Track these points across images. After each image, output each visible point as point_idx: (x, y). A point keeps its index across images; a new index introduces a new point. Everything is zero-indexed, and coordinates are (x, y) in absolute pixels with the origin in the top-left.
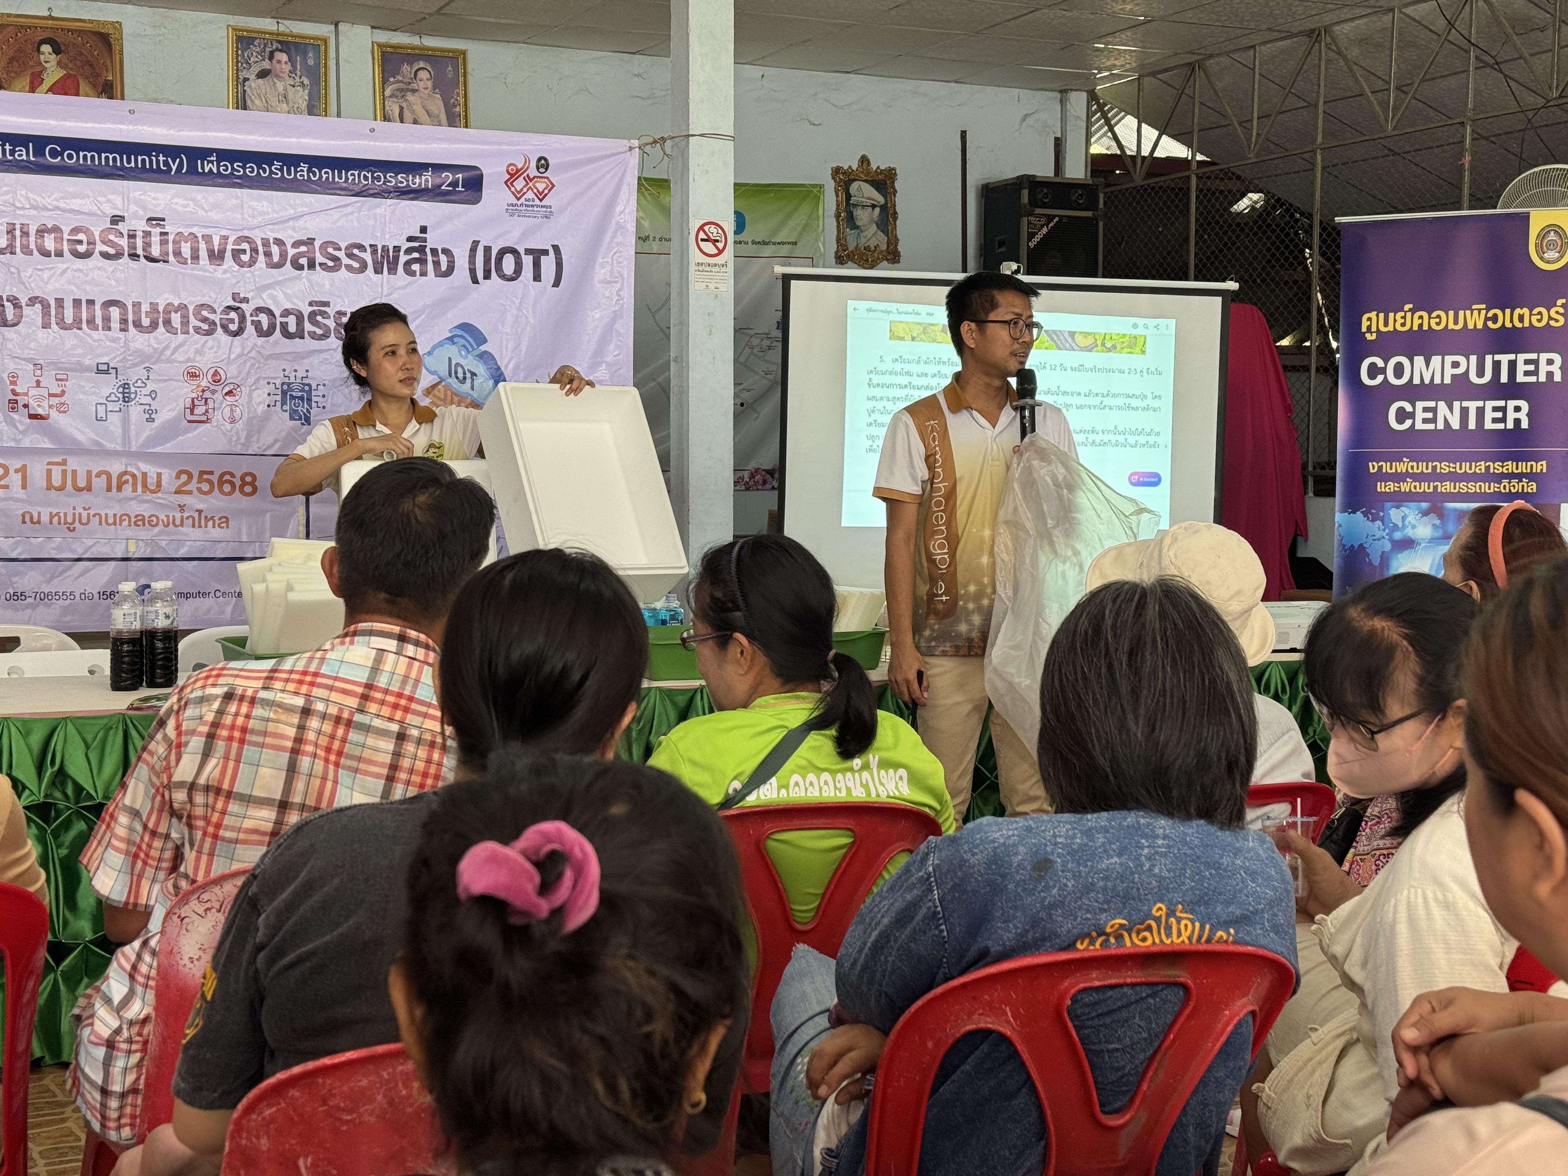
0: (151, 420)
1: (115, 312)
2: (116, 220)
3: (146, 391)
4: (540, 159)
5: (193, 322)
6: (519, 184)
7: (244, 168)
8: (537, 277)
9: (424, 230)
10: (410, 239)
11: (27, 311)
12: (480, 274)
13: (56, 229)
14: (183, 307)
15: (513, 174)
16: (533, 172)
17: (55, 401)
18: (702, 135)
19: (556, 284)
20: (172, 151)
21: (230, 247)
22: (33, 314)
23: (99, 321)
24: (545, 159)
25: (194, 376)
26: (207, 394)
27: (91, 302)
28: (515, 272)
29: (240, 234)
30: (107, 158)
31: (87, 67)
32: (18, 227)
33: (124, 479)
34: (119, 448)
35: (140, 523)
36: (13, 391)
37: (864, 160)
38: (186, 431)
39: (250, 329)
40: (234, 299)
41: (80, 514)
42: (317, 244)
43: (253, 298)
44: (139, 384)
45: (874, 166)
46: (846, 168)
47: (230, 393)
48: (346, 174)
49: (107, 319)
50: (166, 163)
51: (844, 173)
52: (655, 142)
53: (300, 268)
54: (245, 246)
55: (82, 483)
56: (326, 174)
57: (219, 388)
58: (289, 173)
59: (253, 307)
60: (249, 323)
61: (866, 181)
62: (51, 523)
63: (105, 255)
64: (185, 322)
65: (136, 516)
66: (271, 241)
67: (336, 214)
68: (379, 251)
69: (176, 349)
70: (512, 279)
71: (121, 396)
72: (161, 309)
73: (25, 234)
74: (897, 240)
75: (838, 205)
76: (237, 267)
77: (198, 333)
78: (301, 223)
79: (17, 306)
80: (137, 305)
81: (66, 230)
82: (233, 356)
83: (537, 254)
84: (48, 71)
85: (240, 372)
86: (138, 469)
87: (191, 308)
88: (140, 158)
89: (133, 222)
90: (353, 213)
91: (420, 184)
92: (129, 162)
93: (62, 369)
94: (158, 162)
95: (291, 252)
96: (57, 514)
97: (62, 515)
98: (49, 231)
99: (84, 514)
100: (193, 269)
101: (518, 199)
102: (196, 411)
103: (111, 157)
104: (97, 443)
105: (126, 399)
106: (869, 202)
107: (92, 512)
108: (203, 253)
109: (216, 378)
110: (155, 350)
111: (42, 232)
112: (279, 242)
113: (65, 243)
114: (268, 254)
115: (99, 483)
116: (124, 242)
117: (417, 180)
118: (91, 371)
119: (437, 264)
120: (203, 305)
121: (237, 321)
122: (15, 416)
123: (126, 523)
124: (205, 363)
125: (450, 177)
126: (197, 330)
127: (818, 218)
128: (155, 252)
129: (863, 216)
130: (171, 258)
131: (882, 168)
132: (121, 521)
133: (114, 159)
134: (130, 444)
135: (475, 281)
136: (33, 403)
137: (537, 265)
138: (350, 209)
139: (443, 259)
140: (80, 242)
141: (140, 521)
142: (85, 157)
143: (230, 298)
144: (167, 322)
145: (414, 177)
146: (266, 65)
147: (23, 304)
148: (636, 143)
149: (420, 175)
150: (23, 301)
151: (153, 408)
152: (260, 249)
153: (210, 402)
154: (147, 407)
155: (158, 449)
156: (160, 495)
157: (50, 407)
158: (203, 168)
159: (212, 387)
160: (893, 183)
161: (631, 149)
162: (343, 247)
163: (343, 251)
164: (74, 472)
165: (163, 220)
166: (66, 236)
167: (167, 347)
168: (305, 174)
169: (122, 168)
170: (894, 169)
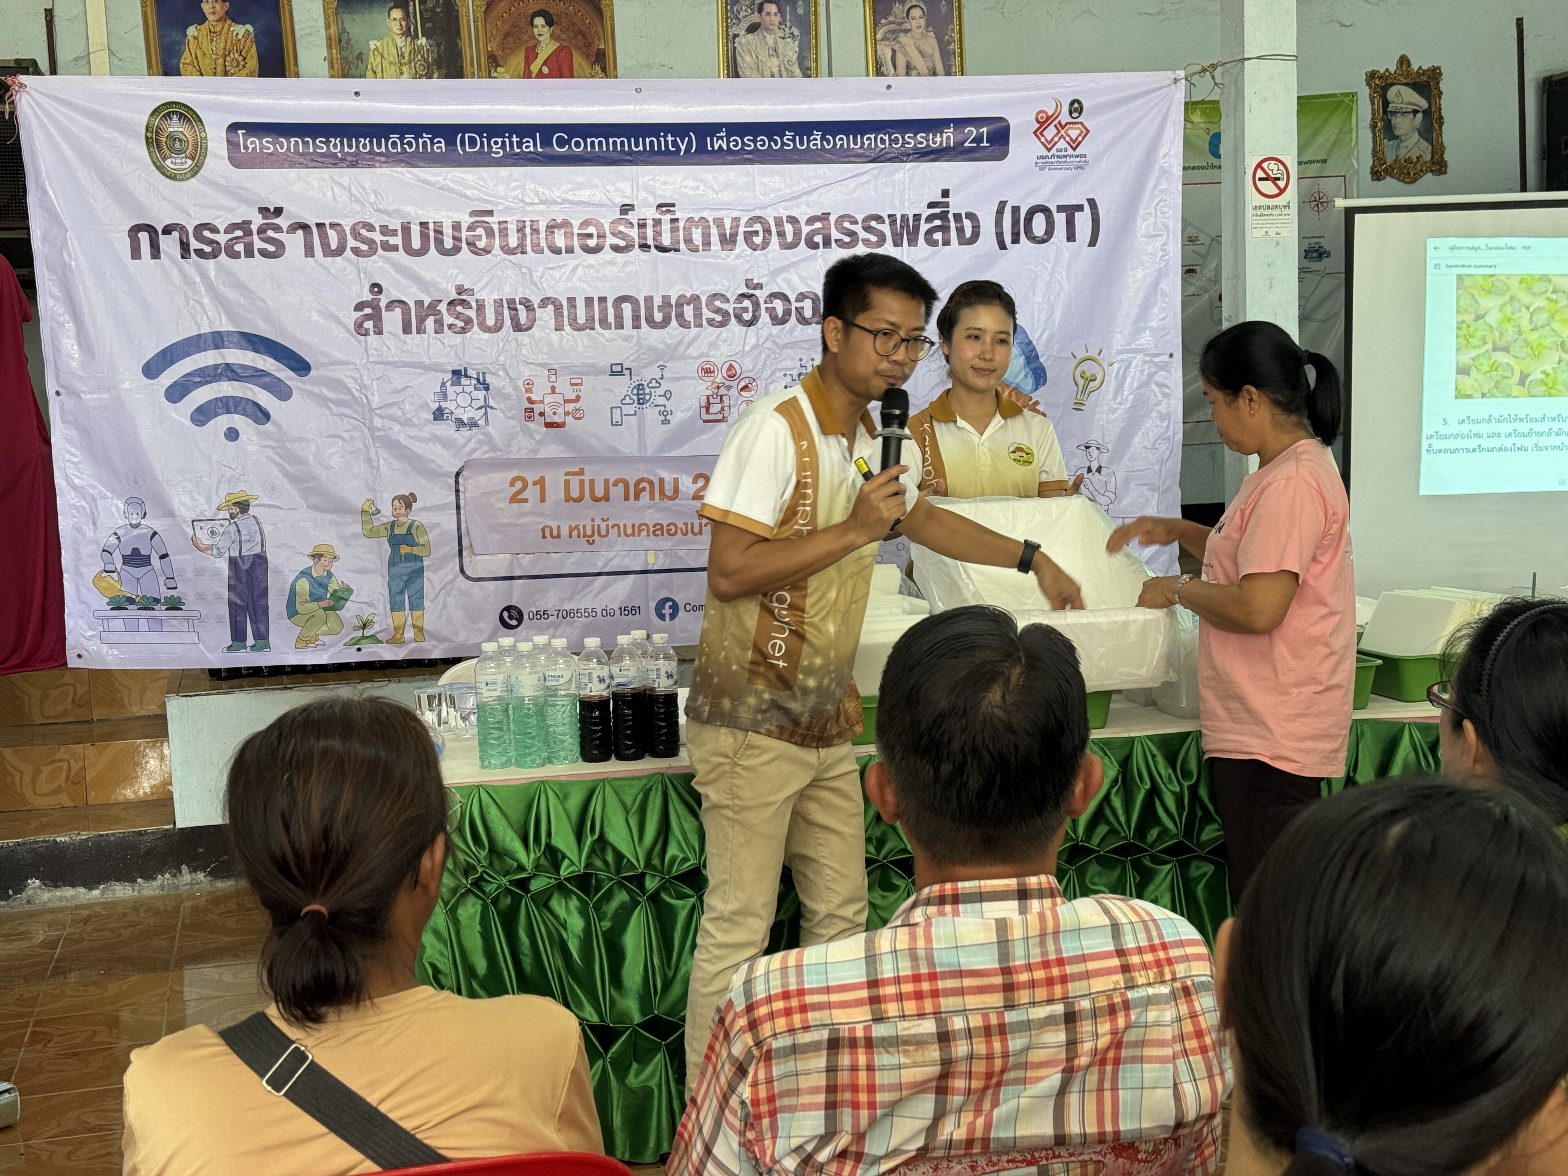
0: (666, 422)
1: (627, 308)
2: (626, 209)
3: (660, 391)
4: (1072, 103)
5: (707, 314)
6: (1050, 132)
7: (755, 141)
8: (1071, 237)
9: (945, 193)
10: (931, 205)
11: (539, 312)
12: (1008, 238)
13: (566, 224)
14: (695, 299)
15: (1043, 122)
16: (1065, 118)
17: (570, 407)
18: (1258, 58)
19: (1093, 242)
20: (680, 130)
21: (742, 230)
22: (546, 315)
23: (611, 319)
24: (1079, 102)
25: (708, 371)
26: (722, 391)
27: (602, 300)
28: (1046, 233)
29: (753, 214)
30: (615, 143)
31: (580, 37)
32: (528, 224)
33: (641, 486)
34: (636, 455)
35: (659, 532)
36: (530, 400)
37: (1404, 61)
38: (702, 432)
39: (765, 317)
40: (747, 286)
41: (599, 526)
42: (832, 219)
43: (767, 284)
44: (654, 384)
45: (1415, 67)
46: (1382, 71)
47: (745, 388)
48: (862, 139)
49: (619, 317)
50: (675, 143)
51: (1381, 77)
52: (1204, 70)
53: (815, 246)
54: (758, 227)
55: (599, 492)
56: (841, 140)
57: (735, 383)
58: (802, 144)
59: (768, 293)
60: (763, 311)
61: (1406, 84)
62: (570, 537)
63: (616, 249)
64: (698, 315)
65: (654, 526)
66: (785, 219)
67: (852, 184)
68: (899, 221)
69: (690, 344)
70: (1043, 241)
71: (635, 398)
72: (673, 302)
73: (535, 231)
74: (1443, 148)
75: (1374, 114)
76: (750, 251)
77: (711, 325)
78: (814, 196)
79: (529, 308)
80: (649, 300)
81: (576, 223)
82: (747, 348)
83: (1071, 211)
84: (543, 45)
85: (755, 366)
86: (655, 475)
87: (704, 299)
88: (648, 140)
89: (643, 210)
90: (869, 181)
91: (941, 142)
92: (637, 146)
93: (577, 373)
94: (666, 142)
95: (806, 230)
96: (577, 527)
97: (581, 528)
98: (558, 226)
99: (603, 526)
100: (704, 257)
101: (1049, 150)
102: (712, 410)
103: (618, 141)
104: (613, 449)
105: (641, 401)
106: (1410, 108)
107: (611, 523)
108: (715, 238)
109: (732, 374)
110: (667, 345)
111: (551, 228)
112: (793, 220)
113: (575, 238)
114: (781, 234)
115: (617, 492)
116: (634, 233)
117: (938, 139)
118: (605, 373)
119: (960, 230)
120: (715, 295)
121: (751, 309)
122: (531, 425)
123: (644, 533)
124: (719, 358)
125: (972, 131)
126: (711, 322)
127: (1351, 130)
128: (666, 241)
129: (1403, 124)
130: (682, 246)
131: (1425, 67)
132: (640, 531)
133: (622, 143)
134: (646, 448)
135: (1002, 246)
136: (548, 411)
137: (1070, 223)
138: (866, 177)
139: (967, 224)
140: (590, 236)
141: (659, 530)
142: (592, 143)
143: (743, 285)
144: (680, 316)
145: (935, 135)
146: (755, 18)
147: (536, 306)
148: (1181, 74)
149: (941, 133)
150: (536, 303)
151: (668, 409)
152: (774, 229)
153: (726, 399)
154: (662, 409)
155: (673, 454)
156: (677, 501)
157: (567, 414)
158: (712, 145)
159: (727, 383)
160: (1438, 83)
161: (1176, 81)
162: (860, 219)
163: (860, 224)
164: (592, 482)
165: (673, 205)
166: (576, 231)
167: (680, 342)
168: (819, 142)
169: (631, 153)
170: (1439, 68)
